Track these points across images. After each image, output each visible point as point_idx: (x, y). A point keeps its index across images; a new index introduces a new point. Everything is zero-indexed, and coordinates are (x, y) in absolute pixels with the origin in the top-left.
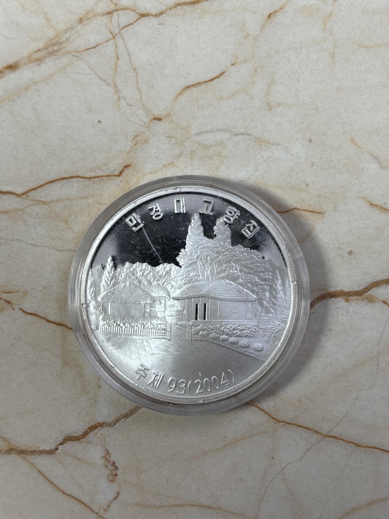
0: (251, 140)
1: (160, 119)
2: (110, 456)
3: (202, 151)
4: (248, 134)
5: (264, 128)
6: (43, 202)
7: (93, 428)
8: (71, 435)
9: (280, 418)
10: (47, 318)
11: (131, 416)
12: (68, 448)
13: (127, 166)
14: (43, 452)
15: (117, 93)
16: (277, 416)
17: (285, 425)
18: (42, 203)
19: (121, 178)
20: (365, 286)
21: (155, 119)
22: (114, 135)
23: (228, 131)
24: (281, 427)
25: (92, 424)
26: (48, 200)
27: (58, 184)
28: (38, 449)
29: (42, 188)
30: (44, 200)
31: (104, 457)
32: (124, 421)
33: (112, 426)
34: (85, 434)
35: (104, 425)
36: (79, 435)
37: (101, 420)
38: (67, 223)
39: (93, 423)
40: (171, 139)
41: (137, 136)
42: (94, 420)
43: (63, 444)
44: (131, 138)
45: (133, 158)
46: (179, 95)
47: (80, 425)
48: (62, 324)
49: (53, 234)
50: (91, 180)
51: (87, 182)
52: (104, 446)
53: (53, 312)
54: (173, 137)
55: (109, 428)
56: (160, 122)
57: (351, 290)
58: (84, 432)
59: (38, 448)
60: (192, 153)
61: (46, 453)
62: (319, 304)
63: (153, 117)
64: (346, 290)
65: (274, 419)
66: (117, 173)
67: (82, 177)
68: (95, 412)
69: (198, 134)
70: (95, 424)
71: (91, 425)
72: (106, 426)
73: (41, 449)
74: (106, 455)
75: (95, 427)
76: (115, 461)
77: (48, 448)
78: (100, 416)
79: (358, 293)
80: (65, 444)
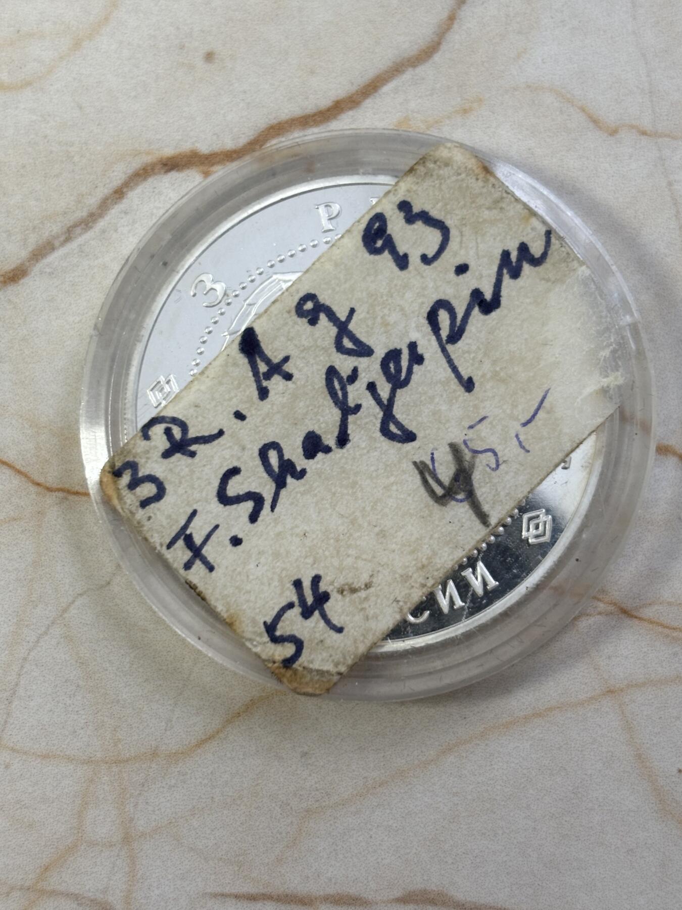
20: (252, 138)
57: (216, 147)
62: (139, 190)
64: (204, 148)
65: (38, 484)
79: (234, 156)
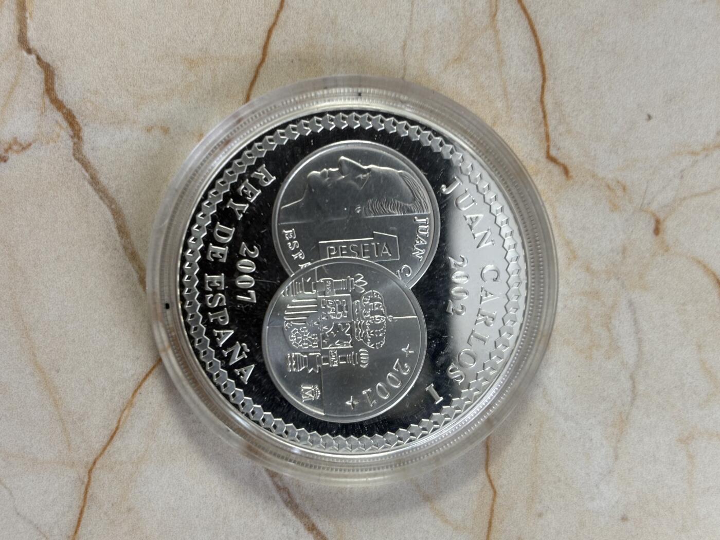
0: (623, 405)
1: (657, 231)
2: (17, 152)
3: (600, 312)
4: (634, 399)
5: (646, 429)
6: (495, 15)
7: (70, 118)
8: (56, 78)
9: (96, 473)
10: (277, 27)
11: (95, 189)
12: (32, 73)
13: (566, 171)
14: (22, 26)
15: (704, 149)
16: (99, 468)
17: (82, 484)
18: (493, 14)
19: (543, 160)
21: (658, 222)
22: (625, 146)
23: (638, 361)
24: (79, 476)
25: (77, 116)
26: (499, 24)
27: (529, 43)
28: (28, 15)
29: (521, 12)
30: (500, 16)
31: (15, 141)
32: (85, 178)
33: (74, 155)
34: (59, 105)
35: (76, 140)
36: (57, 93)
37: (86, 134)
38: (456, 60)
39: (79, 119)
40: (621, 254)
41: (624, 189)
42: (85, 121)
43: (38, 63)
44: (620, 178)
45: (583, 183)
46: (705, 266)
47: (75, 95)
48: (266, 55)
49: (435, 36)
50: (539, 104)
51: (535, 97)
52: (37, 140)
53: (287, 38)
54: (624, 258)
55: (71, 148)
56: (651, 231)
58: (62, 102)
59: (31, 16)
60: (594, 295)
61: (21, 30)
63: (662, 218)
66: (553, 152)
67: (543, 87)
68: (101, 123)
69: (631, 304)
70: (77, 124)
71: (75, 114)
72: (74, 144)
73: (28, 21)
74: (21, 145)
75: (73, 122)
76: (9, 162)
77: (31, 34)
78: (93, 132)
80: (38, 67)
